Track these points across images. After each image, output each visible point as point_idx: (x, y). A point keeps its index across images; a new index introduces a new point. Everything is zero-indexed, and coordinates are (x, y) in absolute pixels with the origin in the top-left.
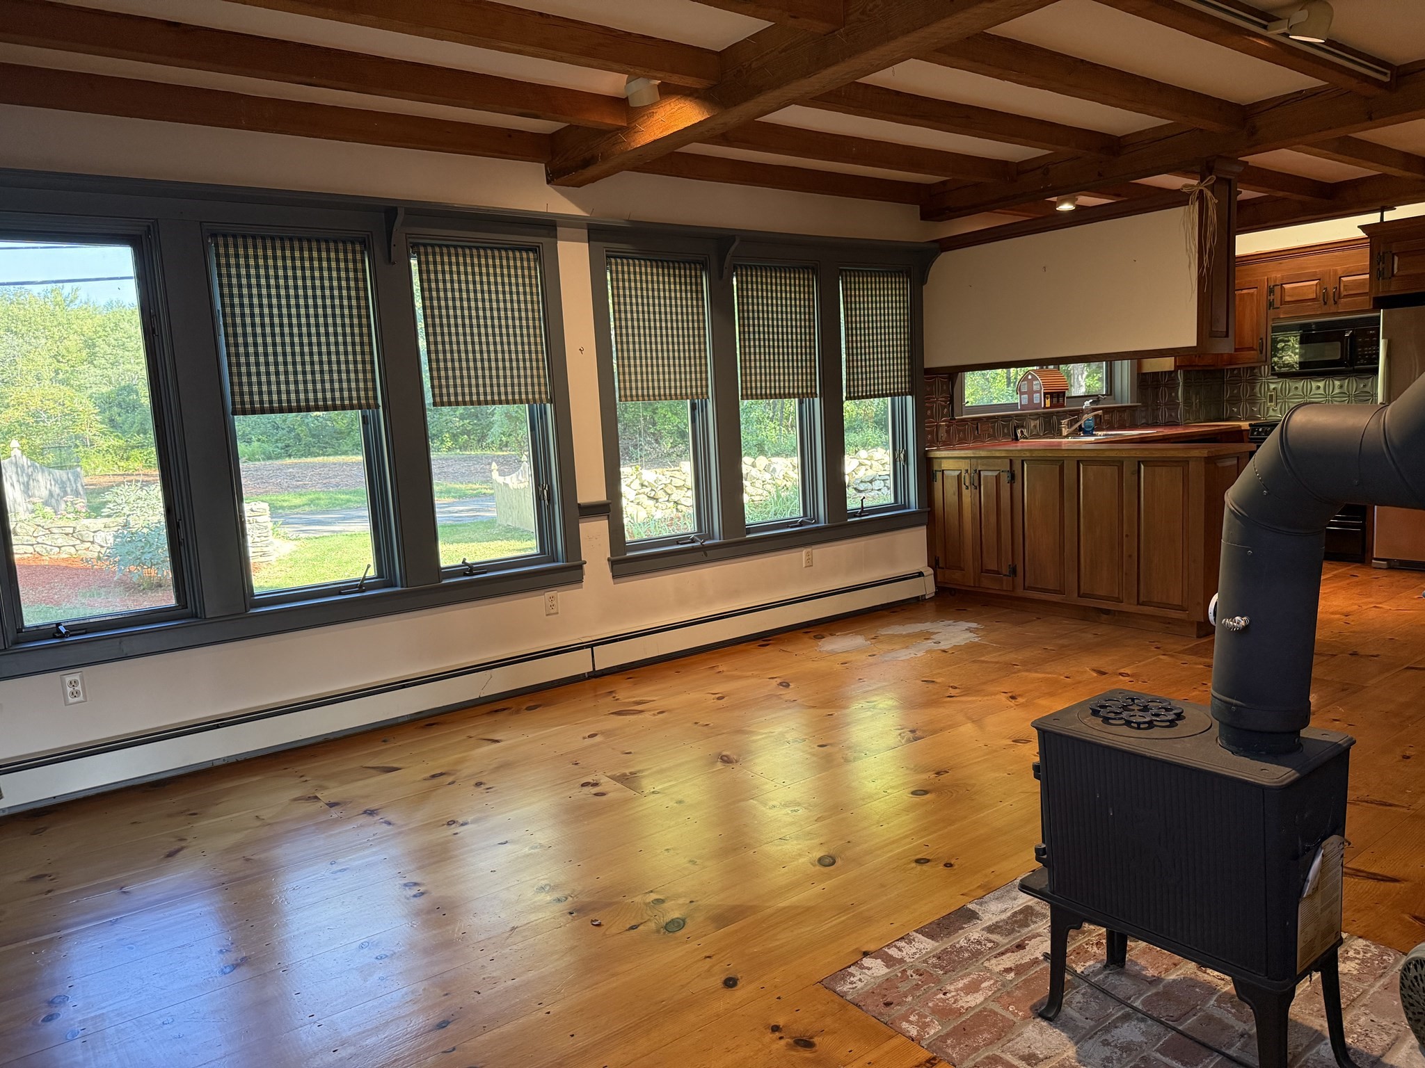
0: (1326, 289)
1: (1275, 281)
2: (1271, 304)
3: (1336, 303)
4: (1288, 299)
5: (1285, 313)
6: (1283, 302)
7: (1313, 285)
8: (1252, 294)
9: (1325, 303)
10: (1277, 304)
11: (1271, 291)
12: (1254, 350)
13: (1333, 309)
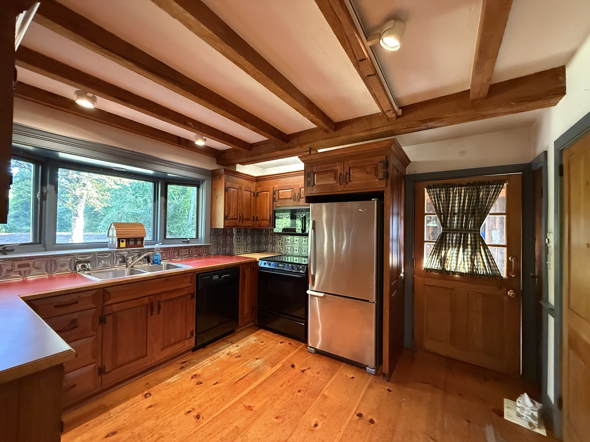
0: (295, 193)
1: (276, 189)
2: (274, 200)
3: (299, 200)
4: (280, 197)
5: (280, 204)
6: (279, 199)
7: (290, 191)
8: (267, 194)
9: (295, 200)
10: (277, 199)
11: (274, 193)
12: (268, 220)
13: (298, 204)
